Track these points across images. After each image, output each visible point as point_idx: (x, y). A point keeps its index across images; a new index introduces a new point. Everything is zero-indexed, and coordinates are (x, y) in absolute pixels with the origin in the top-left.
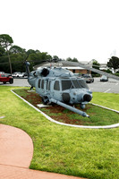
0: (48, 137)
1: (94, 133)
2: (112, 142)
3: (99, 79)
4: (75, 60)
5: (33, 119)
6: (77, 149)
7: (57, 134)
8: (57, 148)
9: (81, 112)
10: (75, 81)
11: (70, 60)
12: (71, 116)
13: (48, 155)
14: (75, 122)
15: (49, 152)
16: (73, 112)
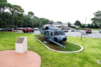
0: (47, 56)
1: (67, 55)
2: (75, 59)
3: (70, 30)
4: (60, 23)
5: (41, 48)
6: (60, 62)
7: (52, 55)
8: (51, 61)
9: (62, 45)
10: (60, 32)
11: (58, 22)
12: (58, 47)
13: (47, 65)
14: (59, 50)
15: (48, 63)
16: (59, 45)
